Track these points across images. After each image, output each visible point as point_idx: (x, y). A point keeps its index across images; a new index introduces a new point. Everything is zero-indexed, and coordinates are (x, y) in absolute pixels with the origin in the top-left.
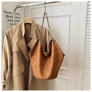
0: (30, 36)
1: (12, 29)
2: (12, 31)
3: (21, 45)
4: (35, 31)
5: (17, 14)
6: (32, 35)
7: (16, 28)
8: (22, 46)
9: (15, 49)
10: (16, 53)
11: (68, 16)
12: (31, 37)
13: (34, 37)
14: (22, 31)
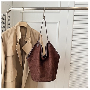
0: (25, 40)
6: (27, 39)
7: (12, 31)
9: (10, 53)
13: (29, 40)
14: (18, 34)
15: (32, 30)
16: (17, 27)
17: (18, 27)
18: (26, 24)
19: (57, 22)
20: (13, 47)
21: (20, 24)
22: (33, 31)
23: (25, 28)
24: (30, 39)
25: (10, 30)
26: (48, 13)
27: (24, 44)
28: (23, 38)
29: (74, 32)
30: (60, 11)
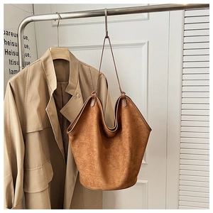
0: (66, 91)
4: (77, 80)
6: (72, 88)
7: (34, 71)
8: (52, 115)
9: (34, 124)
10: (36, 134)
12: (70, 92)
13: (77, 92)
14: (49, 79)
15: (82, 66)
16: (45, 61)
17: (48, 61)
18: (67, 53)
19: (143, 44)
20: (39, 109)
21: (52, 53)
22: (85, 67)
23: (65, 62)
24: (78, 89)
25: (29, 68)
26: (119, 21)
27: (64, 102)
28: (63, 86)
29: (185, 65)
30: (148, 16)
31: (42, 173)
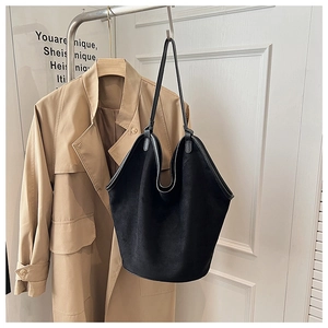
0: (117, 122)
1: (56, 95)
2: (55, 101)
3: (82, 151)
4: (134, 106)
5: (84, 45)
8: (85, 154)
10: (66, 177)
11: (262, 50)
12: (123, 124)
13: (132, 125)
14: (91, 103)
24: (135, 121)
31: (69, 230)
